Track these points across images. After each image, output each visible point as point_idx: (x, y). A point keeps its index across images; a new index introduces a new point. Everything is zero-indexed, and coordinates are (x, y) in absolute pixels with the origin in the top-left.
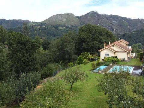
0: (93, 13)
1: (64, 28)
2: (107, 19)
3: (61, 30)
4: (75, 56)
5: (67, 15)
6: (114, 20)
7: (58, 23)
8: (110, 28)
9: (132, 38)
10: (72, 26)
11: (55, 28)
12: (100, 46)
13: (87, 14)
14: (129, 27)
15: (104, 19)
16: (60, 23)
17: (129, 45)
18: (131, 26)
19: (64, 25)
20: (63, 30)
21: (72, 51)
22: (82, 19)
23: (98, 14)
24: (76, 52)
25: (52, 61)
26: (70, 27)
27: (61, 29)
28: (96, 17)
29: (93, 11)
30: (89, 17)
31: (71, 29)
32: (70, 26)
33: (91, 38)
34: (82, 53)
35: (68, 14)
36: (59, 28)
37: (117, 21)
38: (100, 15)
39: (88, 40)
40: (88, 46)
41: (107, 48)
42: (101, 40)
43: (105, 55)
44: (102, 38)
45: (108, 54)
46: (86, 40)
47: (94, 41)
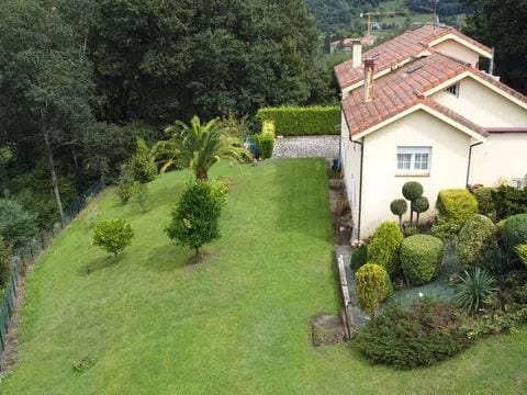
4: (102, 132)
12: (246, 57)
21: (76, 100)
24: (101, 100)
33: (191, 13)
39: (174, 23)
40: (172, 60)
41: (421, 110)
42: (248, 18)
43: (400, 166)
44: (249, 10)
45: (424, 159)
46: (163, 23)
47: (209, 32)
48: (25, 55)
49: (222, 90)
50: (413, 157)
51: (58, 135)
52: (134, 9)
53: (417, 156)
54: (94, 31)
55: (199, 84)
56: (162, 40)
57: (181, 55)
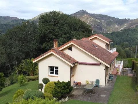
2: (96, 18)
6: (103, 20)
8: (98, 27)
14: (116, 26)
17: (113, 46)
28: (85, 16)
30: (78, 16)
37: (105, 21)
41: (52, 54)
43: (51, 73)
45: (57, 71)
50: (54, 70)
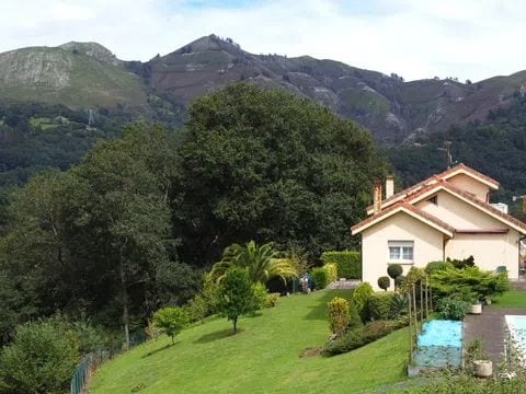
0: (214, 45)
1: (60, 122)
2: (286, 78)
3: (48, 131)
4: (174, 270)
5: (75, 52)
7: (26, 98)
9: (412, 173)
10: (104, 112)
11: (12, 122)
12: (315, 206)
13: (183, 50)
14: (392, 117)
15: (268, 76)
16: (35, 98)
18: (400, 113)
19: (61, 106)
20: (55, 131)
21: (153, 237)
22: (155, 77)
23: (236, 50)
24: (176, 242)
25: (27, 301)
26: (91, 118)
27: (44, 127)
28: (230, 66)
29: (213, 38)
30: (190, 67)
31: (100, 127)
32: (92, 114)
33: (265, 165)
34: (227, 250)
35: (77, 51)
36: (34, 122)
37: (335, 92)
38: (249, 57)
39: (248, 174)
40: (244, 207)
41: (401, 211)
42: (319, 172)
43: (391, 256)
44: (321, 165)
45: (409, 251)
46: (237, 174)
47: (280, 182)
48: (112, 196)
49: (292, 238)
50: (401, 250)
51: (133, 268)
52: (212, 160)
53: (405, 249)
54: (175, 181)
55: (268, 231)
56: (236, 188)
57: (253, 203)
